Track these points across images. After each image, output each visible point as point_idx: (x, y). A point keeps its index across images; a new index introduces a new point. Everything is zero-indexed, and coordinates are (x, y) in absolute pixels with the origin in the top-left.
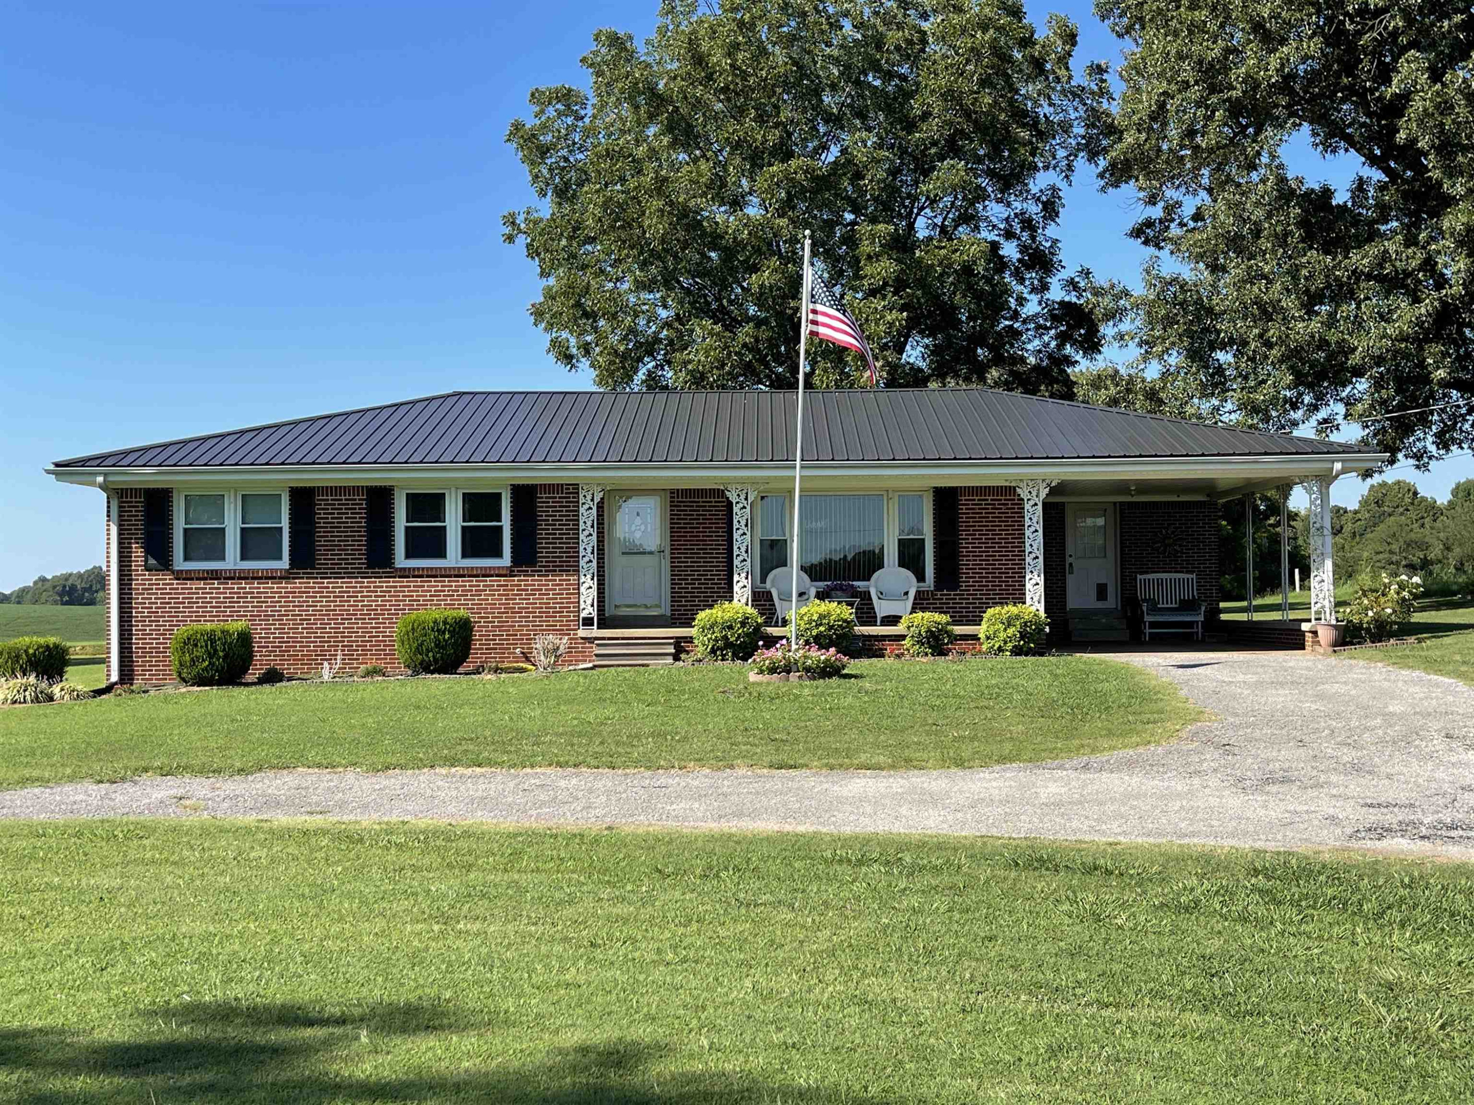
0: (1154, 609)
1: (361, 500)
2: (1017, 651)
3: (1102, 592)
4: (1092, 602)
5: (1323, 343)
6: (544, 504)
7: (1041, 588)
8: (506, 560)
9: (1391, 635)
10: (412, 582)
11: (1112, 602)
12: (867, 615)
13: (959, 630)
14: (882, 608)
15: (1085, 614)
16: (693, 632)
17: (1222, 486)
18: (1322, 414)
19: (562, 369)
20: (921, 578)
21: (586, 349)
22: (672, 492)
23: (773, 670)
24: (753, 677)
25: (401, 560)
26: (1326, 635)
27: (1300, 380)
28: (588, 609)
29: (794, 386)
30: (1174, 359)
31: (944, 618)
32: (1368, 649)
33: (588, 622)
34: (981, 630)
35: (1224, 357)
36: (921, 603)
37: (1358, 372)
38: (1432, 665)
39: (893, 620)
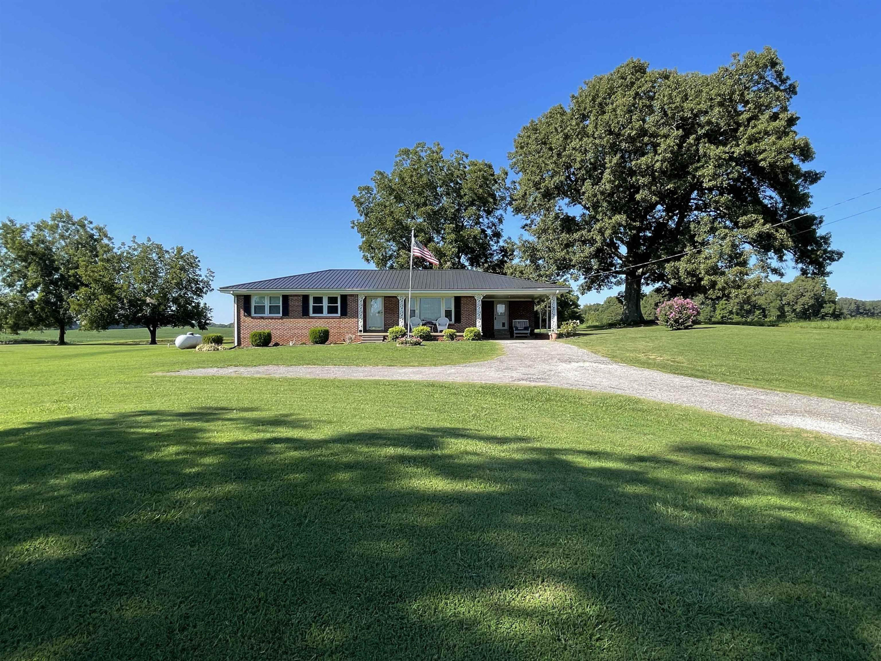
0: (517, 329)
1: (301, 298)
2: (473, 339)
3: (504, 325)
4: (501, 327)
5: (565, 259)
6: (350, 300)
7: (481, 323)
8: (339, 314)
9: (572, 336)
10: (314, 320)
11: (506, 327)
12: (436, 330)
13: (458, 334)
14: (439, 328)
15: (499, 330)
16: (388, 334)
17: (535, 296)
18: (565, 277)
19: (366, 263)
20: (451, 320)
21: (373, 258)
22: (385, 297)
23: (402, 343)
24: (398, 345)
25: (311, 314)
26: (554, 336)
27: (559, 268)
28: (361, 328)
29: (409, 268)
30: (528, 262)
31: (455, 331)
32: (564, 339)
33: (360, 331)
34: (464, 334)
35: (540, 262)
36: (450, 326)
37: (574, 266)
38: (574, 343)
39: (441, 331)
